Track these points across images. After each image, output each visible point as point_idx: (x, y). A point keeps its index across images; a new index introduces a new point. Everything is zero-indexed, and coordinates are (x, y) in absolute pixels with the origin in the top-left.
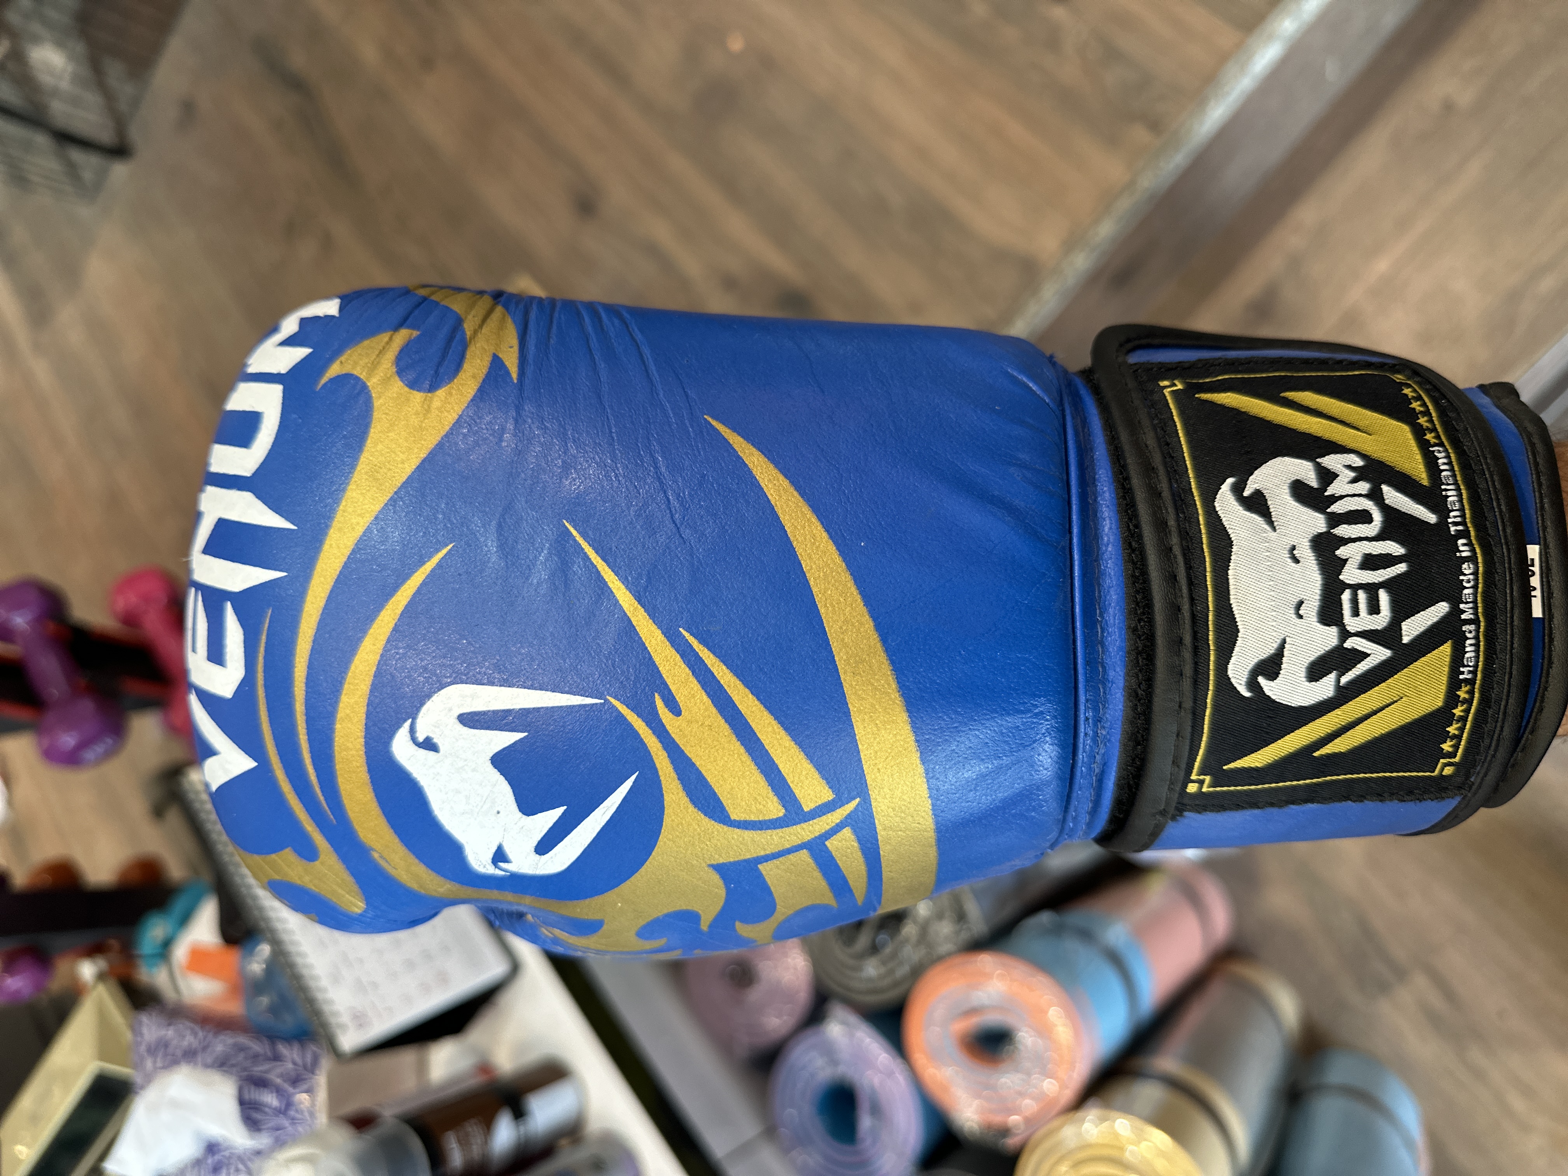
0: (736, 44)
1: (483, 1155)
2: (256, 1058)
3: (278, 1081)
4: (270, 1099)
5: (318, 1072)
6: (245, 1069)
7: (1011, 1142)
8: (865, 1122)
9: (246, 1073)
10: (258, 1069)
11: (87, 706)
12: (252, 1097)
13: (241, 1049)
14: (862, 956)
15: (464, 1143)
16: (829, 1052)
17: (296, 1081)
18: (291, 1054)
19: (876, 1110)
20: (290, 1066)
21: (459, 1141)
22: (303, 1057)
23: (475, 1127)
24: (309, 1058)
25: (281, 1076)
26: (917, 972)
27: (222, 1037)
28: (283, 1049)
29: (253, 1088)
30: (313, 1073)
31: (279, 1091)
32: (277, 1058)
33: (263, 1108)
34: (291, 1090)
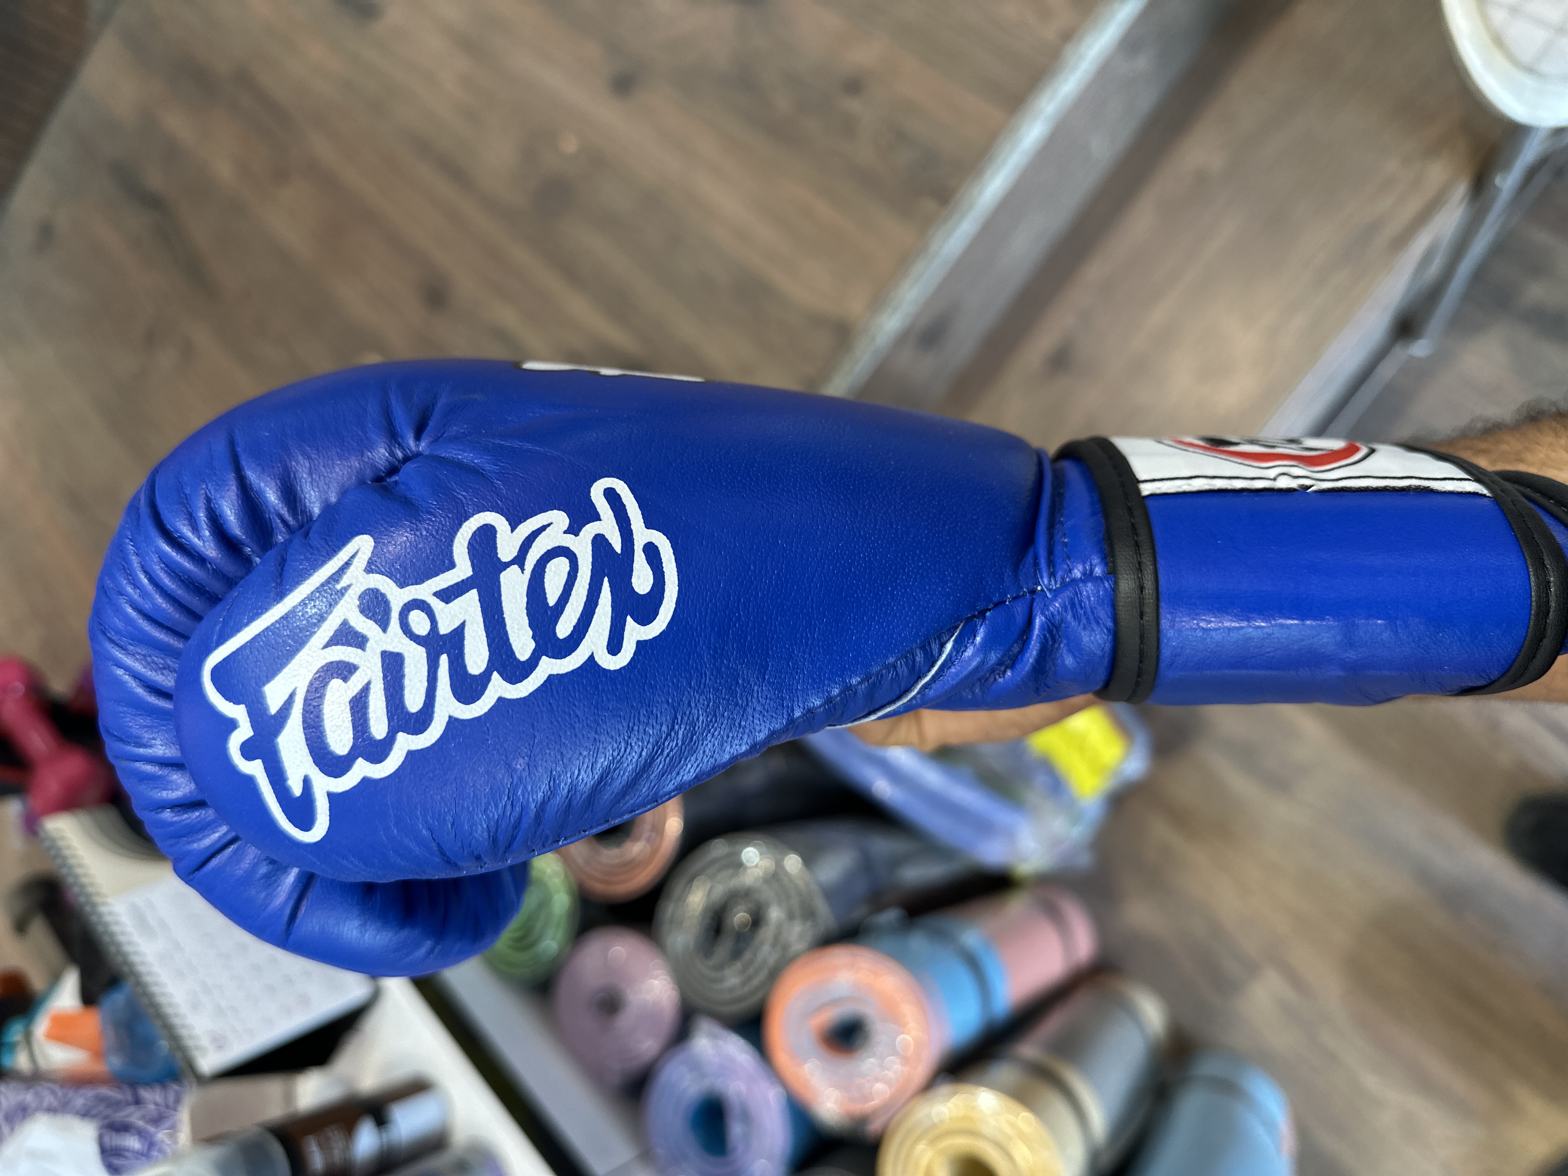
0: (570, 145)
1: (345, 1159)
2: (116, 1105)
3: (140, 1123)
4: (133, 1143)
5: (180, 1108)
6: (106, 1117)
7: (874, 1127)
8: (736, 1130)
9: (107, 1121)
10: (120, 1116)
12: (114, 1143)
13: (101, 1099)
15: (325, 1147)
17: (157, 1120)
18: (152, 1096)
19: (746, 1117)
20: (152, 1107)
21: (320, 1145)
22: (166, 1098)
23: (336, 1132)
24: (171, 1097)
25: (143, 1117)
27: (82, 1091)
28: (146, 1094)
29: (114, 1135)
30: (175, 1110)
31: (141, 1134)
32: (138, 1102)
33: (122, 1152)
34: (151, 1129)
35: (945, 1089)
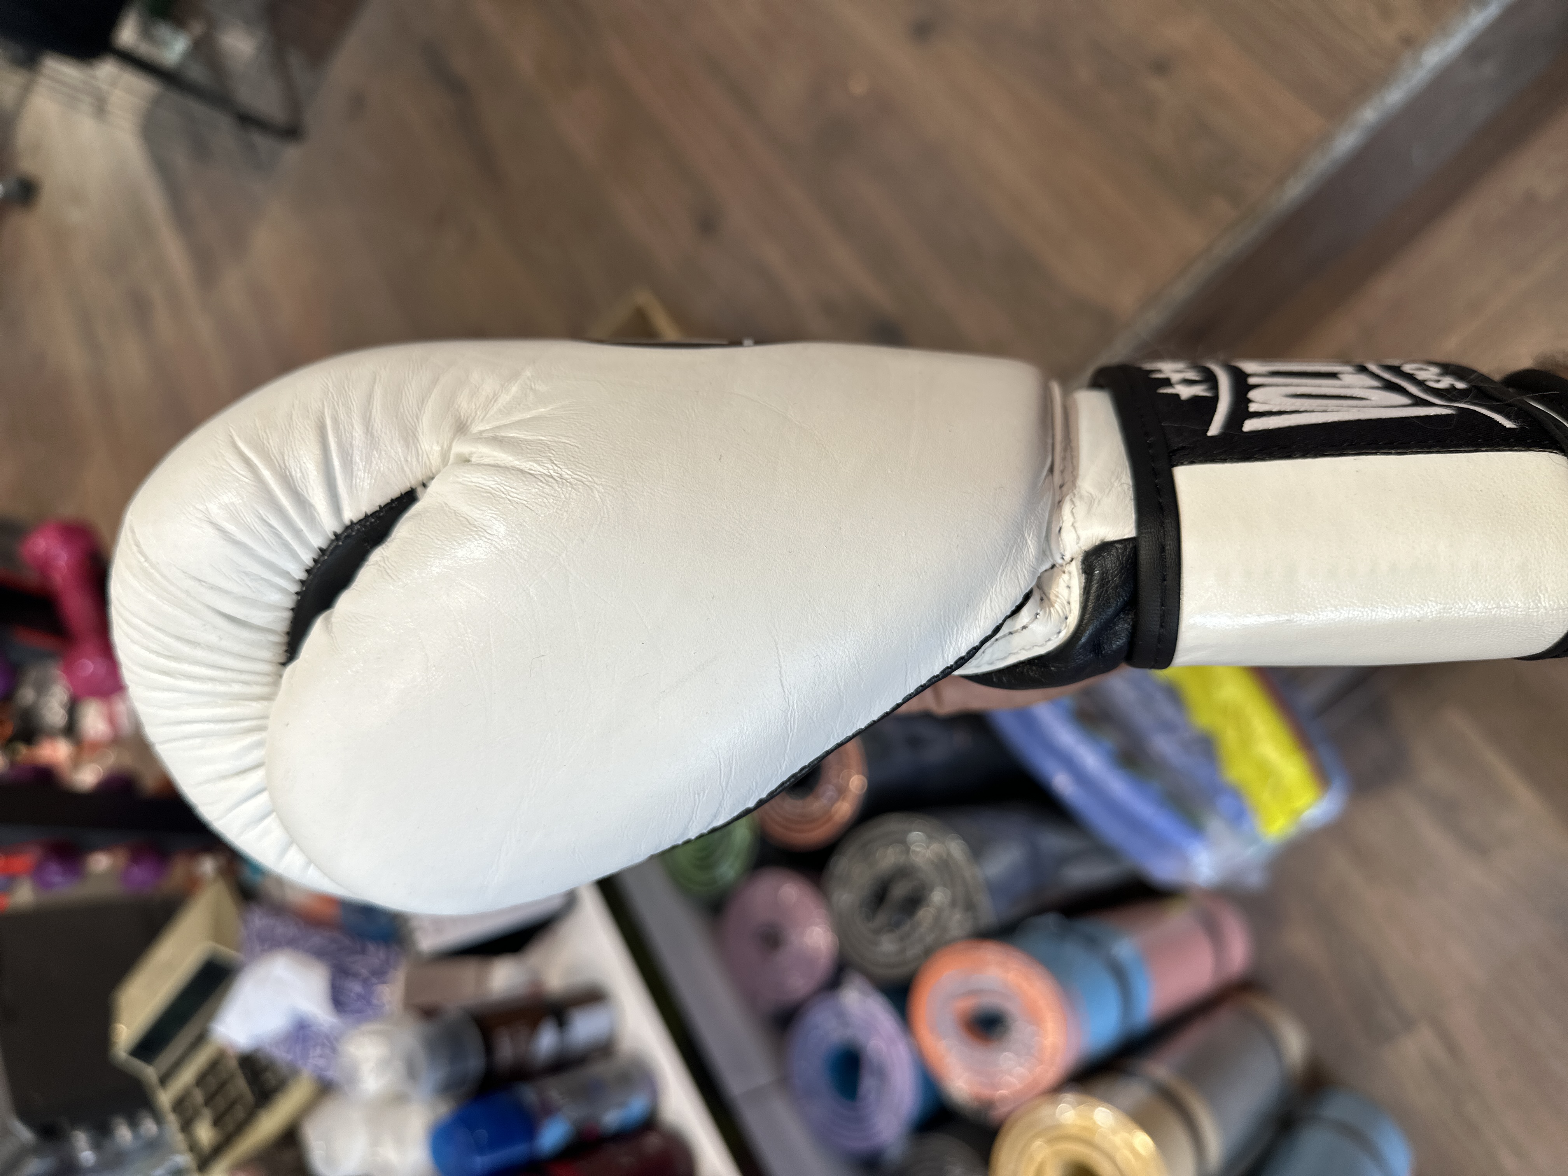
0: (858, 87)
1: (528, 1054)
2: (344, 951)
3: (364, 972)
5: (397, 969)
6: (337, 959)
7: (997, 1113)
8: (868, 1082)
9: (338, 963)
10: (348, 961)
12: (342, 984)
13: (336, 942)
14: (878, 932)
15: (513, 1040)
16: (841, 1015)
17: (379, 973)
18: (376, 952)
19: (880, 1073)
20: (375, 960)
21: (510, 1038)
22: (387, 956)
23: (522, 1029)
24: (391, 958)
25: (366, 968)
26: (929, 953)
27: (318, 933)
28: (370, 946)
29: (343, 978)
30: (393, 970)
31: (365, 982)
32: (364, 953)
33: (350, 994)
34: (374, 980)
35: (1071, 1096)
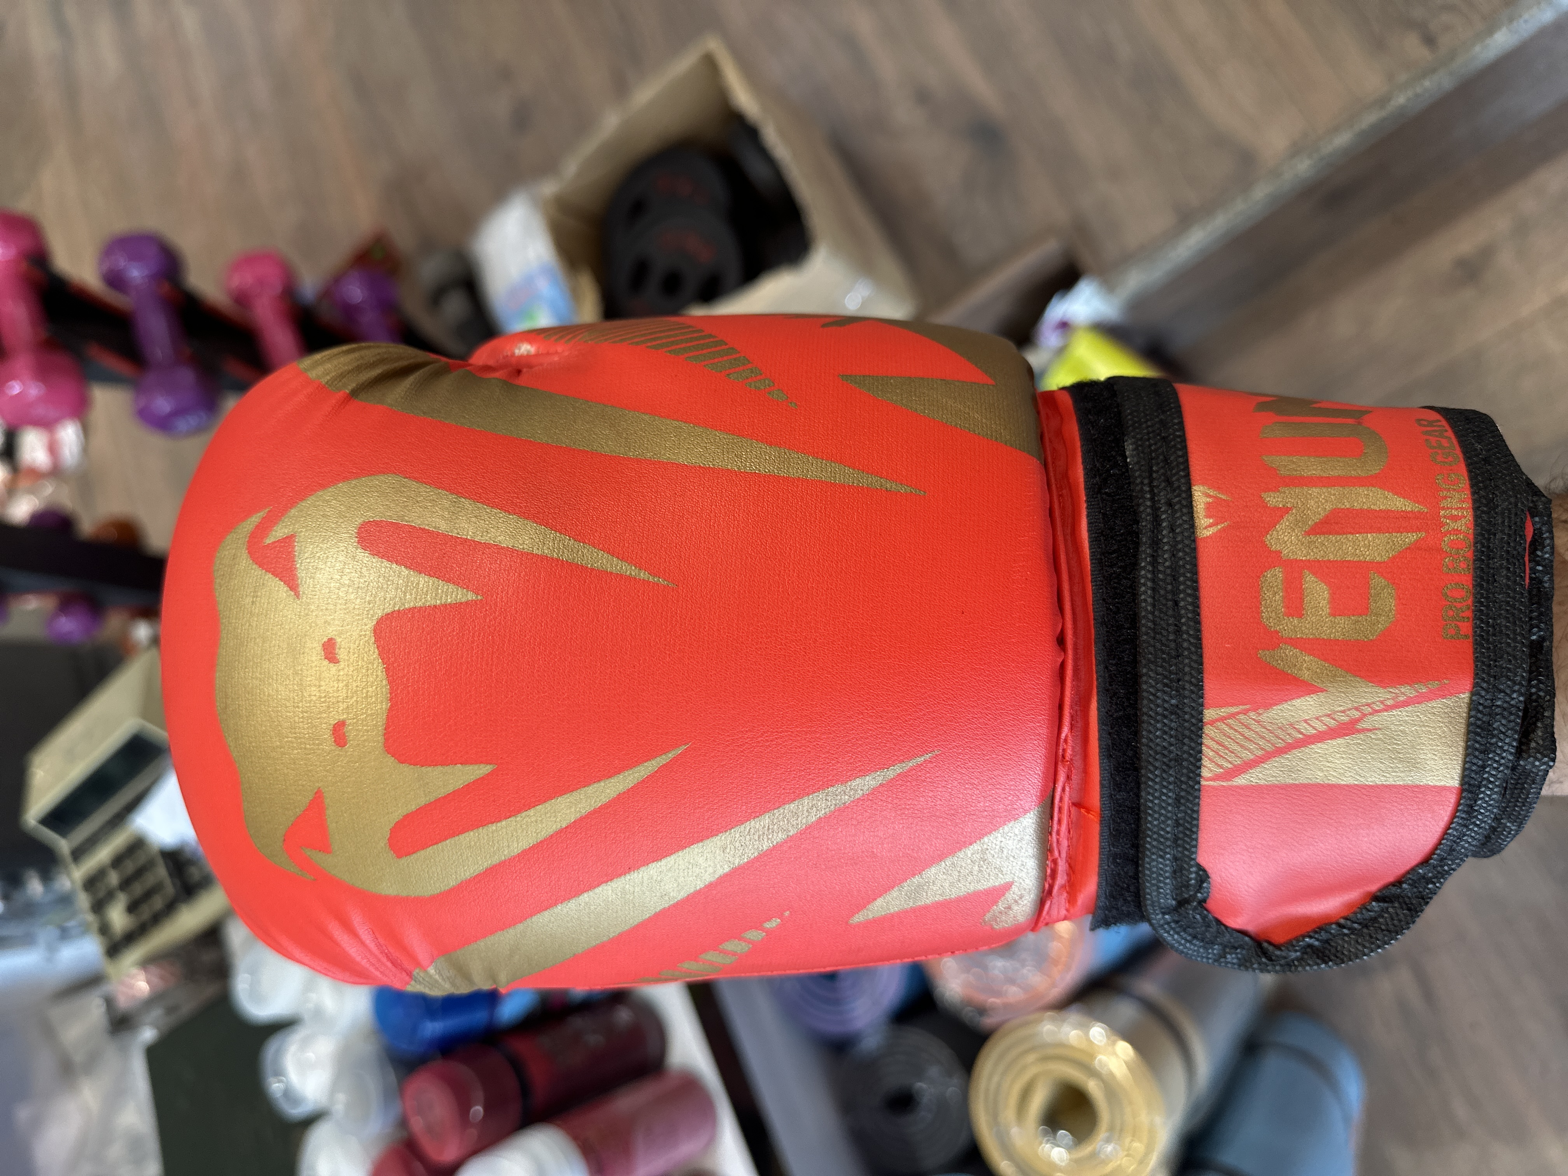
7: (988, 1021)
11: (187, 376)
35: (1074, 1016)
